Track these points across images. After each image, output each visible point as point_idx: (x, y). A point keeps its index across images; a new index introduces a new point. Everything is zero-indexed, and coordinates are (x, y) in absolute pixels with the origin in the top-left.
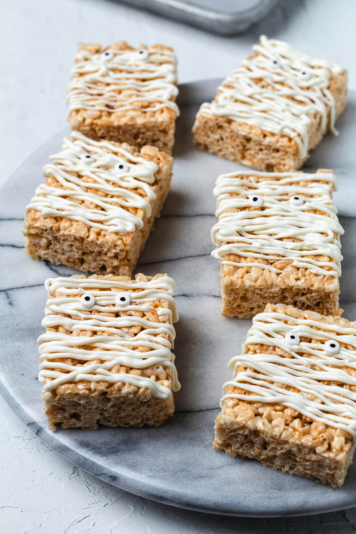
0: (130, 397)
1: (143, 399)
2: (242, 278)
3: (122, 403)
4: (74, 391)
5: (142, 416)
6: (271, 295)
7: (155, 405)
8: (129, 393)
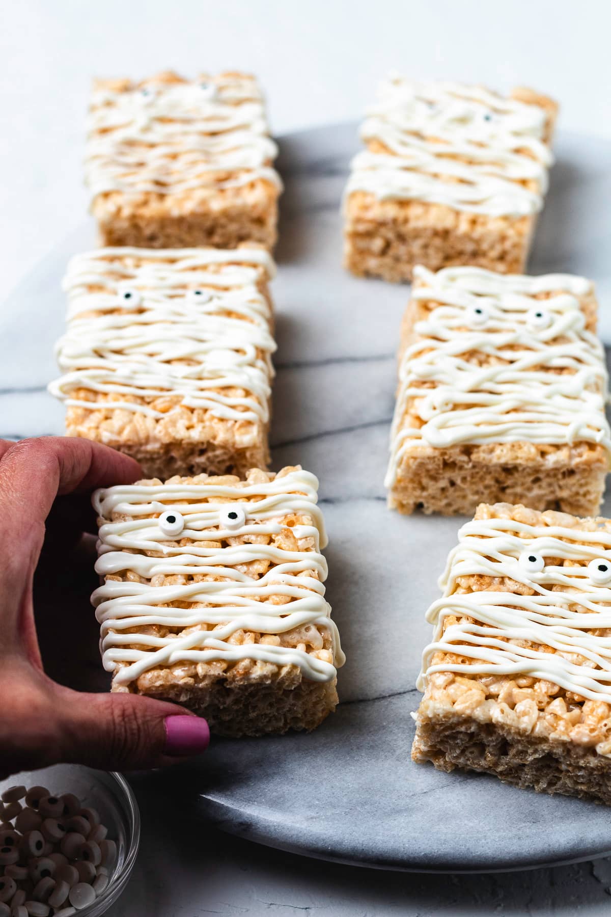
0: (265, 684)
1: (288, 686)
2: (97, 428)
3: (252, 695)
4: (168, 681)
5: (284, 715)
6: (148, 456)
7: (307, 694)
8: (264, 677)
